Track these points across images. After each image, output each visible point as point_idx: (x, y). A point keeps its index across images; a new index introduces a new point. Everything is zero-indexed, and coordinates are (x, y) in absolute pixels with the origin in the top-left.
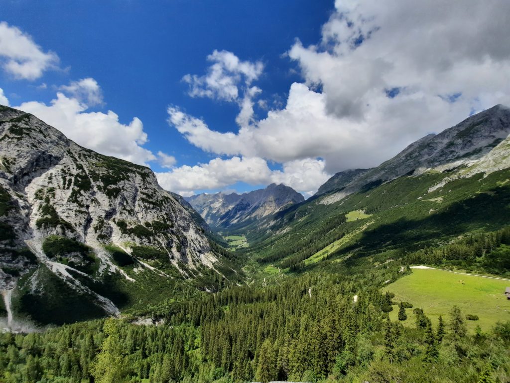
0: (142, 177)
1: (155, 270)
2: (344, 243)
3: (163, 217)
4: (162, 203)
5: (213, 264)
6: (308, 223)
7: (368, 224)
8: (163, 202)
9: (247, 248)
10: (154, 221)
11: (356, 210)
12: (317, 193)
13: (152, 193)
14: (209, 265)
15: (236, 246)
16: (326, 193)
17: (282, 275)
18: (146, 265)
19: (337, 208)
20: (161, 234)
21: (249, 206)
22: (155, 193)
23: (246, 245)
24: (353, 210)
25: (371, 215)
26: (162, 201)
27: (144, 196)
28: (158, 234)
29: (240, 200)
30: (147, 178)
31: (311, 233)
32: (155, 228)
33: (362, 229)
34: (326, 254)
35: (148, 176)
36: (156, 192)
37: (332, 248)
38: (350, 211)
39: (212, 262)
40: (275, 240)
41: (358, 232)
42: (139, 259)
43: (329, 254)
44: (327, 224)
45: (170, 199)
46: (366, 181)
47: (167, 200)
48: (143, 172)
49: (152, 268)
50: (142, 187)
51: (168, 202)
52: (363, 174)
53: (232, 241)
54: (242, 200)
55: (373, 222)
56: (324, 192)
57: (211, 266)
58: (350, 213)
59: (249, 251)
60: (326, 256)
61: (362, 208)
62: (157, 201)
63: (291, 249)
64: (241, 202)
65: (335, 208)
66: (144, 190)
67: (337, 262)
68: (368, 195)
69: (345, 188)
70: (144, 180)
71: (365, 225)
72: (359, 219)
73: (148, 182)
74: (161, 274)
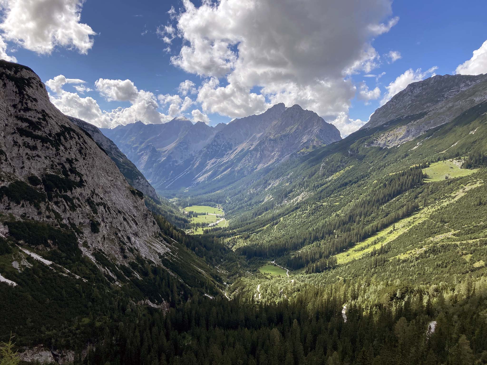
0: (17, 87)
1: (51, 265)
2: (416, 223)
3: (64, 167)
4: (60, 140)
5: (161, 257)
6: (346, 184)
7: (468, 188)
8: (62, 138)
9: (225, 229)
10: (47, 175)
11: (445, 159)
12: (367, 125)
13: (39, 119)
14: (152, 259)
15: (204, 225)
16: (386, 124)
17: (293, 281)
18: (35, 256)
19: (406, 155)
20: (60, 199)
21: (231, 149)
22: (44, 120)
23: (224, 223)
24: (439, 160)
25: (475, 171)
26: (58, 135)
27: (25, 125)
28: (55, 199)
29: (212, 136)
30: (27, 88)
31: (352, 204)
32: (48, 189)
33: (454, 198)
34: (380, 243)
35: (29, 85)
36: (47, 118)
37: (391, 232)
38: (433, 162)
39: (159, 254)
40: (279, 215)
41: (445, 204)
42: (21, 245)
43: (385, 243)
44: (385, 185)
45: (74, 131)
46: (472, 101)
47: (69, 134)
48: (18, 75)
49: (48, 262)
50: (19, 106)
51: (71, 138)
52: (467, 85)
53: (196, 215)
54: (217, 136)
55: (478, 185)
56: (381, 123)
57: (156, 261)
58: (432, 165)
59: (229, 236)
60: (378, 247)
61: (457, 156)
62: (50, 135)
63: (310, 234)
64: (215, 141)
65: (403, 155)
66: (22, 112)
67: (399, 260)
68: (473, 129)
69: (426, 113)
70: (21, 93)
71: (461, 191)
72: (451, 177)
73: (29, 97)
74: (64, 272)
